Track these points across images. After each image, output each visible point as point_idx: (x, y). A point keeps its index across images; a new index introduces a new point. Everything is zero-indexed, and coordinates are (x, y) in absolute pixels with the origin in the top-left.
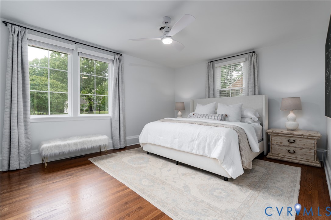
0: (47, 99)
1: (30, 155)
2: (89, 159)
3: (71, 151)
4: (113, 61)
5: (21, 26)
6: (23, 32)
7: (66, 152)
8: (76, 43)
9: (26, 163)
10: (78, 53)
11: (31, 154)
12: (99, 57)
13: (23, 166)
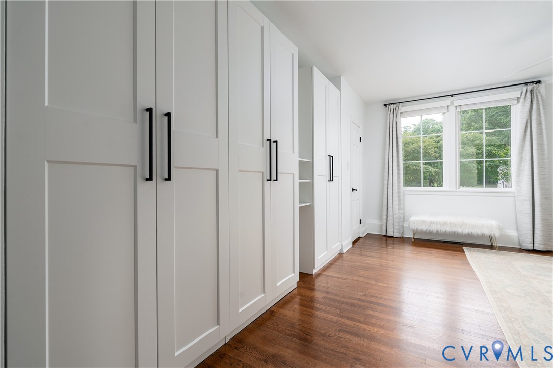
0: (420, 170)
1: (403, 227)
2: (464, 248)
3: (439, 230)
4: (518, 99)
5: (396, 103)
6: (397, 109)
7: (434, 231)
8: (452, 96)
9: (399, 232)
10: (455, 108)
11: (404, 225)
12: (489, 102)
13: (397, 235)
